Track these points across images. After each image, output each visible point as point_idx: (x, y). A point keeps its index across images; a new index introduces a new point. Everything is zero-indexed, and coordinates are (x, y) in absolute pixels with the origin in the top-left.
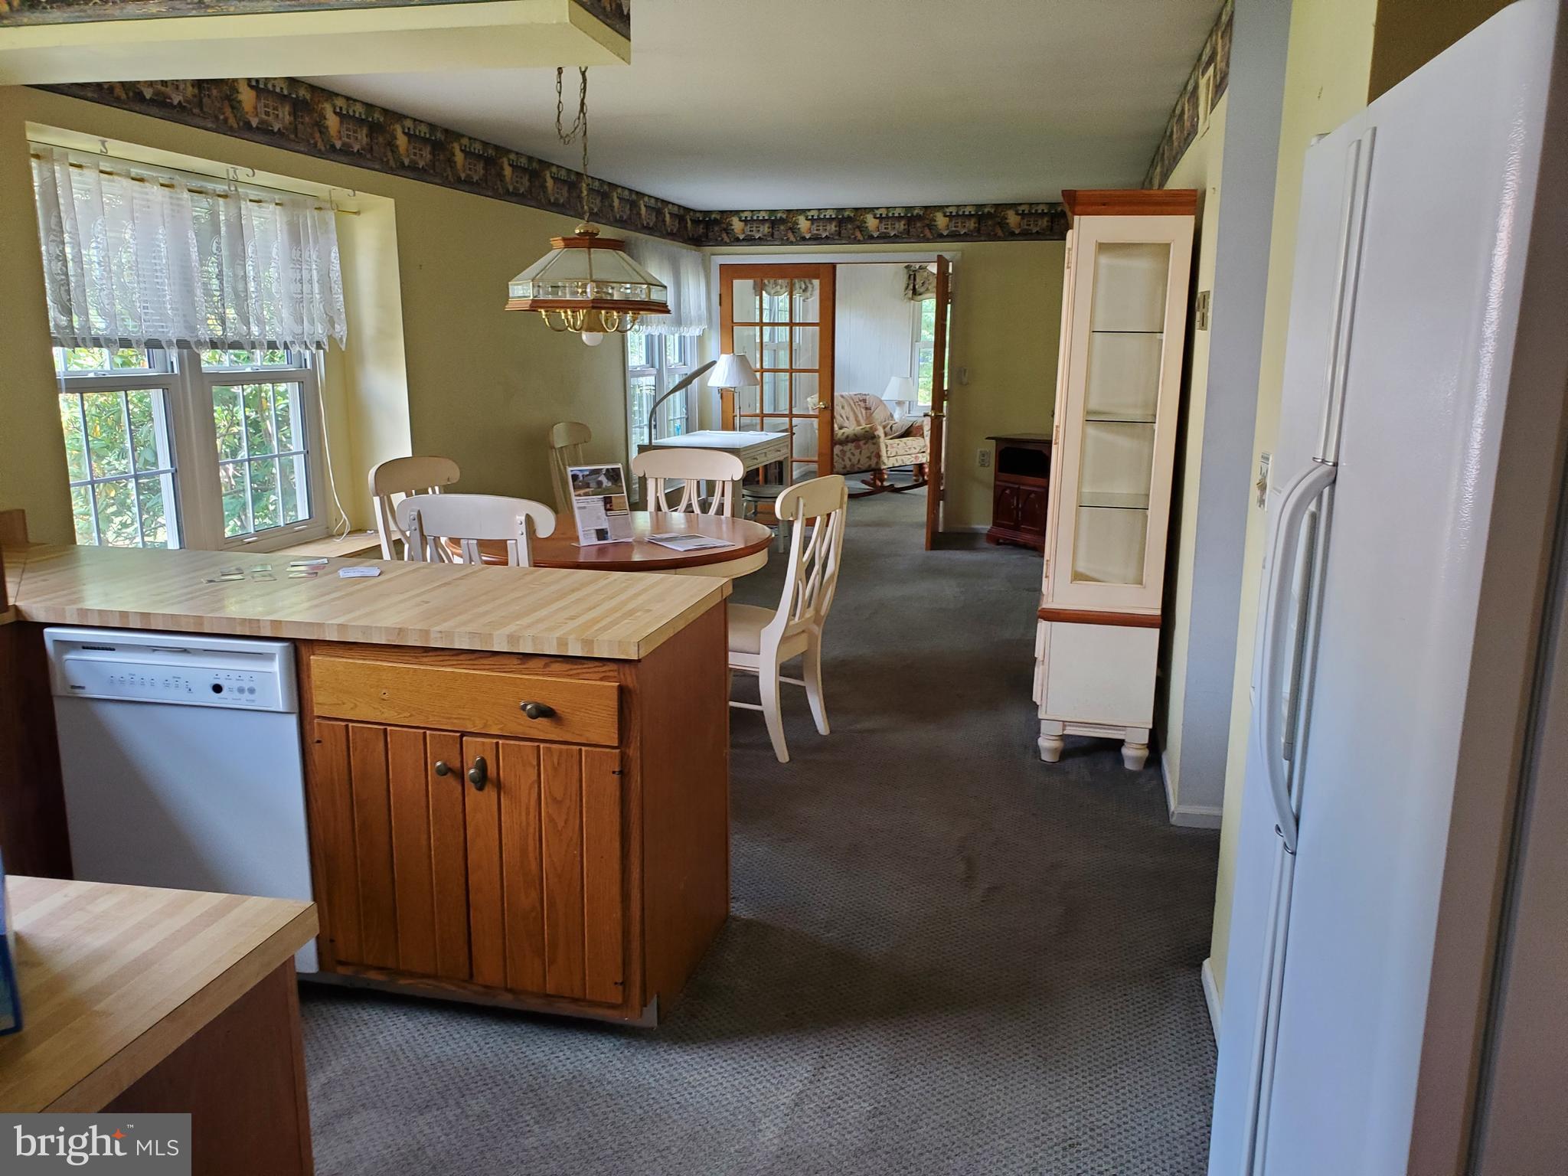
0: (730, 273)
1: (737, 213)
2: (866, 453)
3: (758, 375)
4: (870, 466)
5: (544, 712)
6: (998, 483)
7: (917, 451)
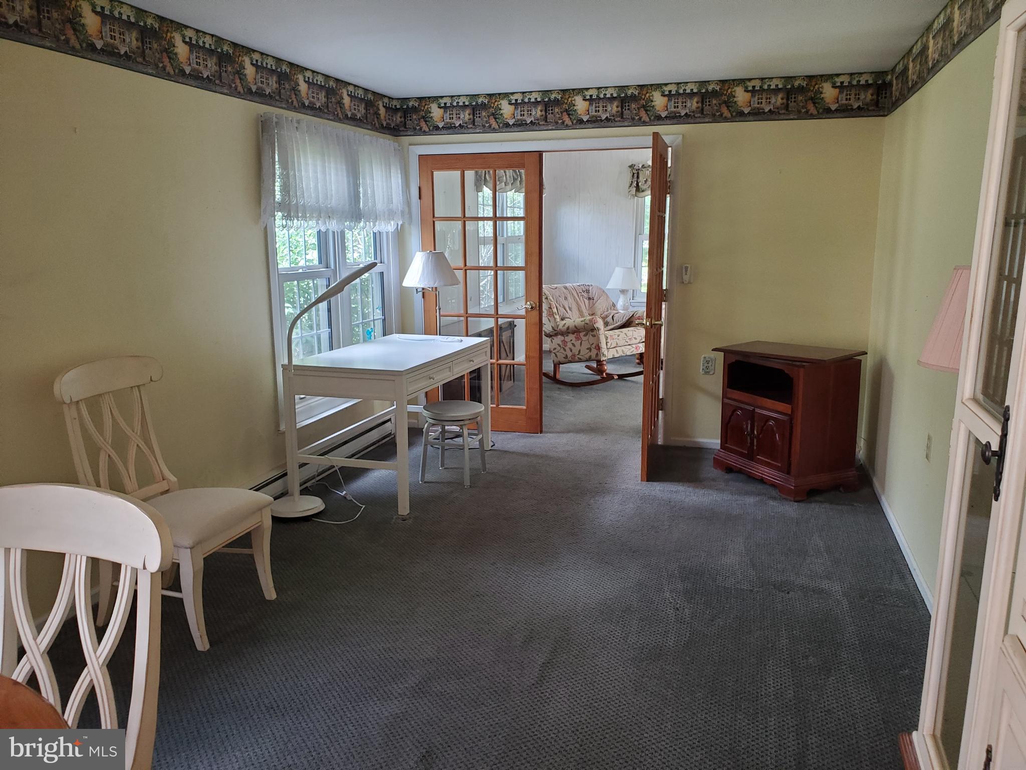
0: (431, 164)
1: (436, 99)
2: (586, 345)
4: (590, 356)
6: (726, 401)
7: (638, 341)
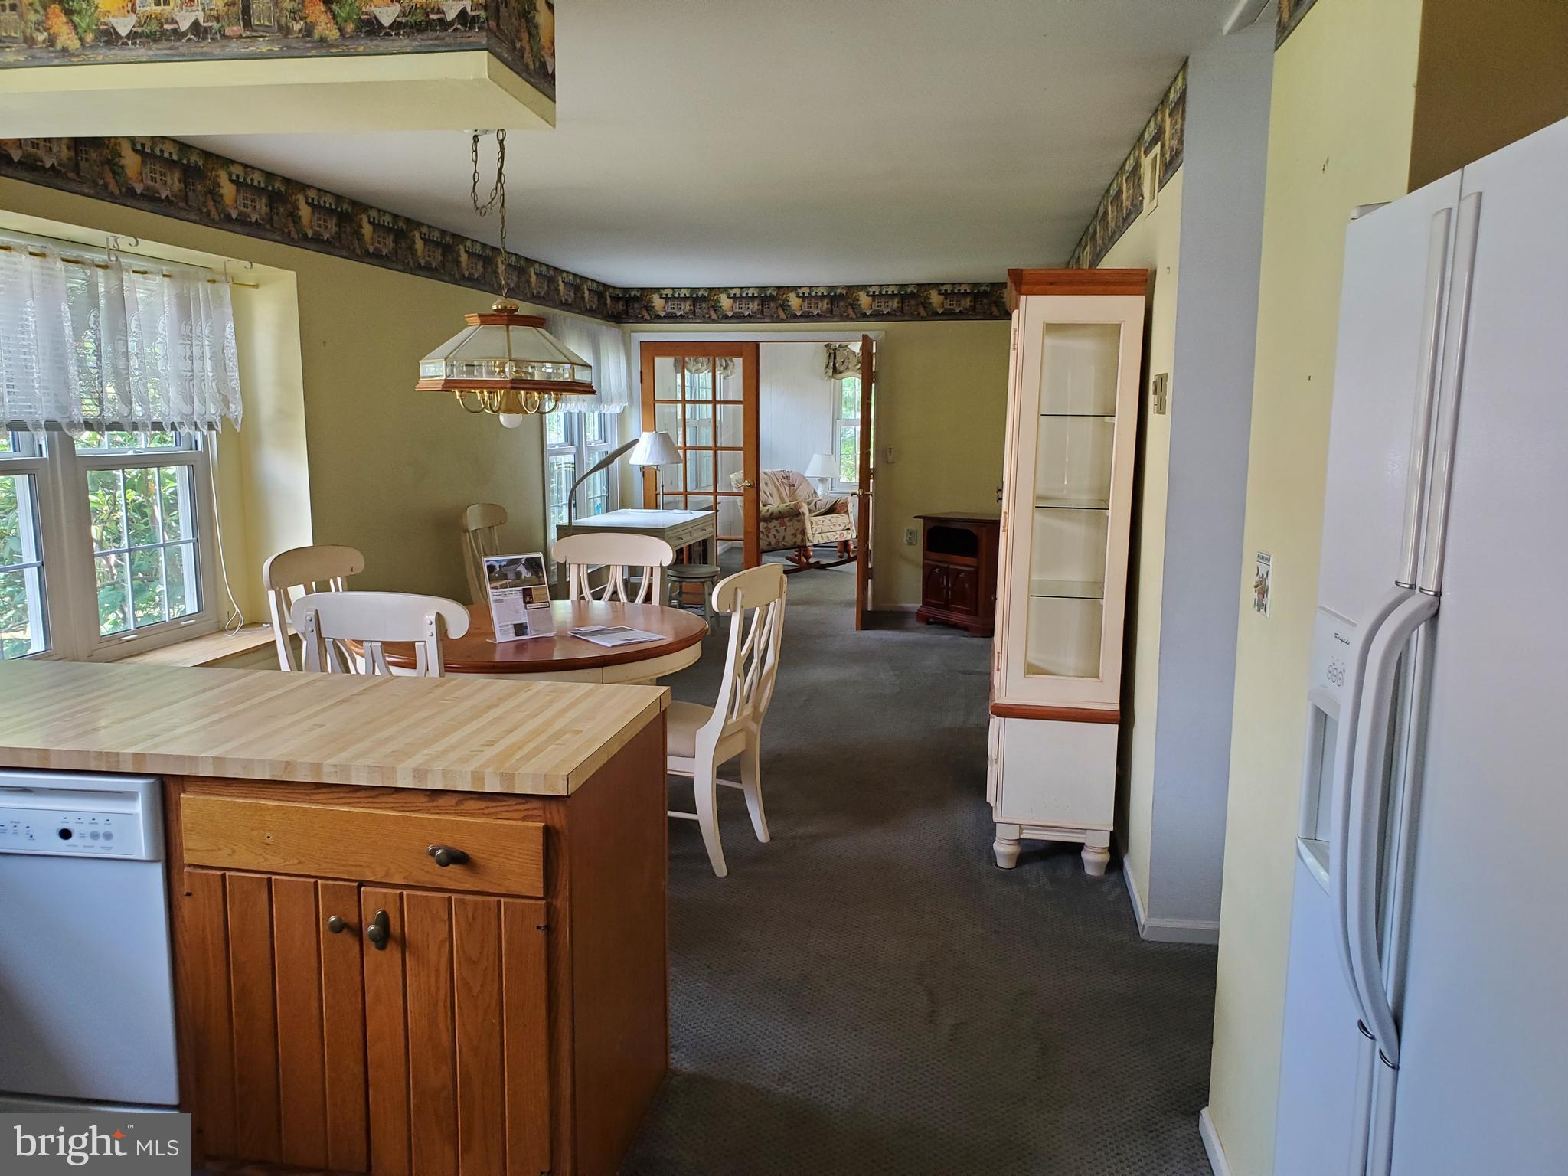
0: (651, 350)
1: (657, 290)
2: (790, 531)
3: (681, 452)
4: (795, 543)
5: (457, 858)
6: (926, 561)
7: (842, 527)
